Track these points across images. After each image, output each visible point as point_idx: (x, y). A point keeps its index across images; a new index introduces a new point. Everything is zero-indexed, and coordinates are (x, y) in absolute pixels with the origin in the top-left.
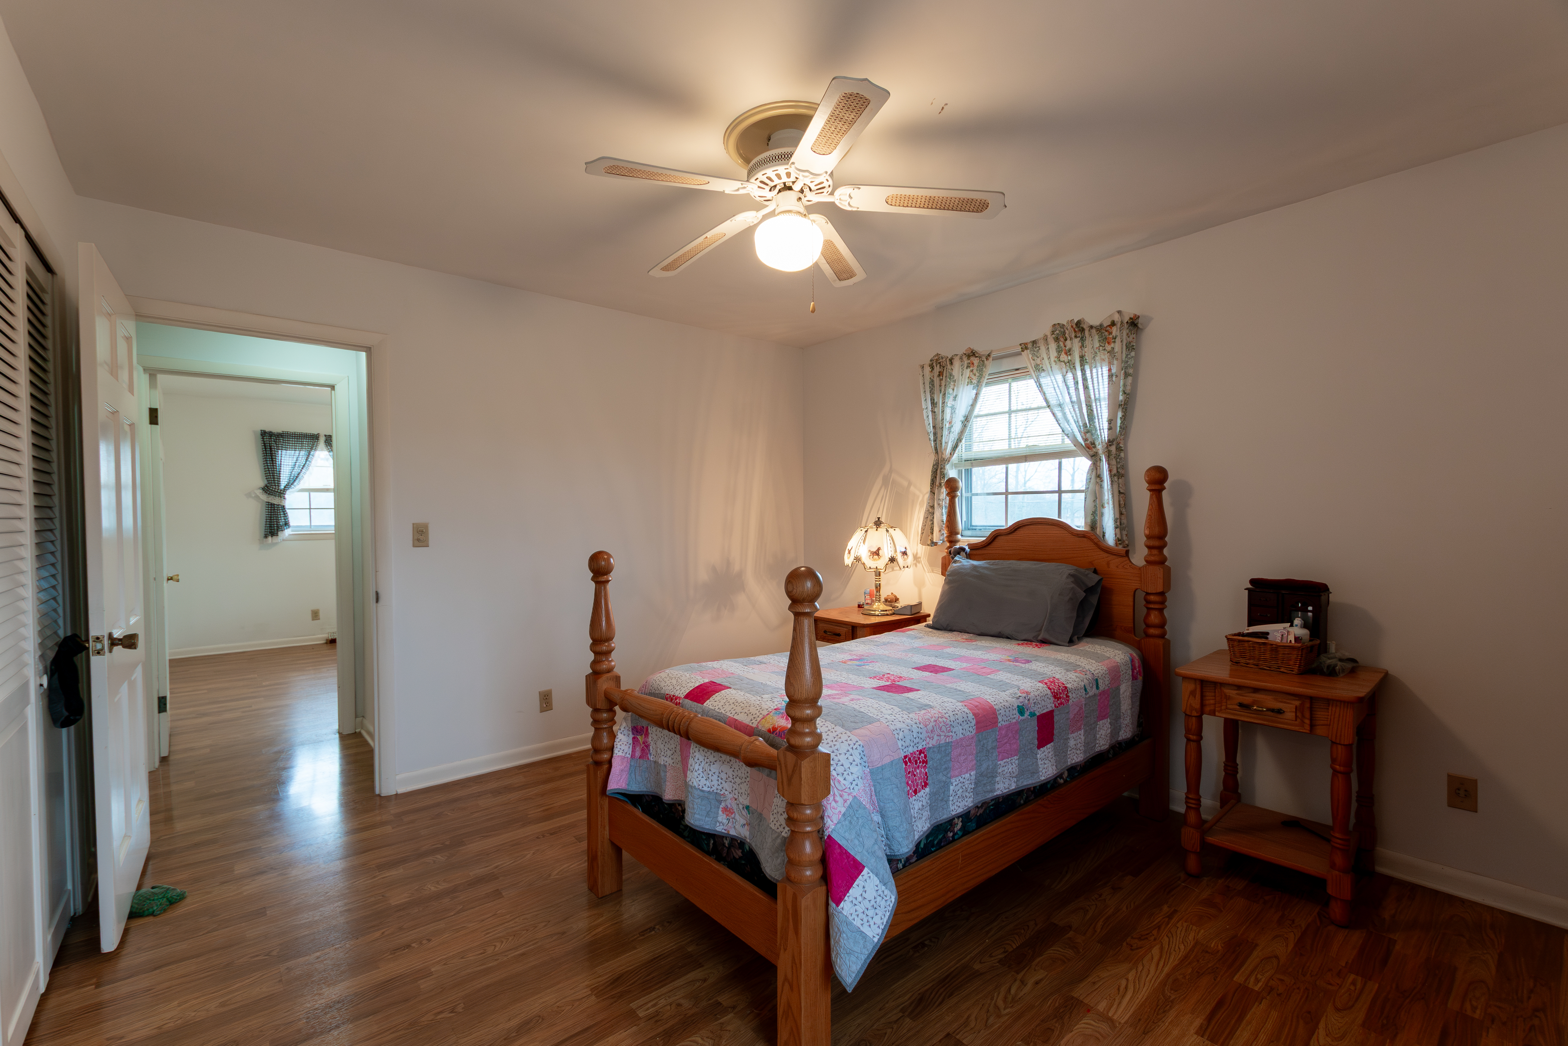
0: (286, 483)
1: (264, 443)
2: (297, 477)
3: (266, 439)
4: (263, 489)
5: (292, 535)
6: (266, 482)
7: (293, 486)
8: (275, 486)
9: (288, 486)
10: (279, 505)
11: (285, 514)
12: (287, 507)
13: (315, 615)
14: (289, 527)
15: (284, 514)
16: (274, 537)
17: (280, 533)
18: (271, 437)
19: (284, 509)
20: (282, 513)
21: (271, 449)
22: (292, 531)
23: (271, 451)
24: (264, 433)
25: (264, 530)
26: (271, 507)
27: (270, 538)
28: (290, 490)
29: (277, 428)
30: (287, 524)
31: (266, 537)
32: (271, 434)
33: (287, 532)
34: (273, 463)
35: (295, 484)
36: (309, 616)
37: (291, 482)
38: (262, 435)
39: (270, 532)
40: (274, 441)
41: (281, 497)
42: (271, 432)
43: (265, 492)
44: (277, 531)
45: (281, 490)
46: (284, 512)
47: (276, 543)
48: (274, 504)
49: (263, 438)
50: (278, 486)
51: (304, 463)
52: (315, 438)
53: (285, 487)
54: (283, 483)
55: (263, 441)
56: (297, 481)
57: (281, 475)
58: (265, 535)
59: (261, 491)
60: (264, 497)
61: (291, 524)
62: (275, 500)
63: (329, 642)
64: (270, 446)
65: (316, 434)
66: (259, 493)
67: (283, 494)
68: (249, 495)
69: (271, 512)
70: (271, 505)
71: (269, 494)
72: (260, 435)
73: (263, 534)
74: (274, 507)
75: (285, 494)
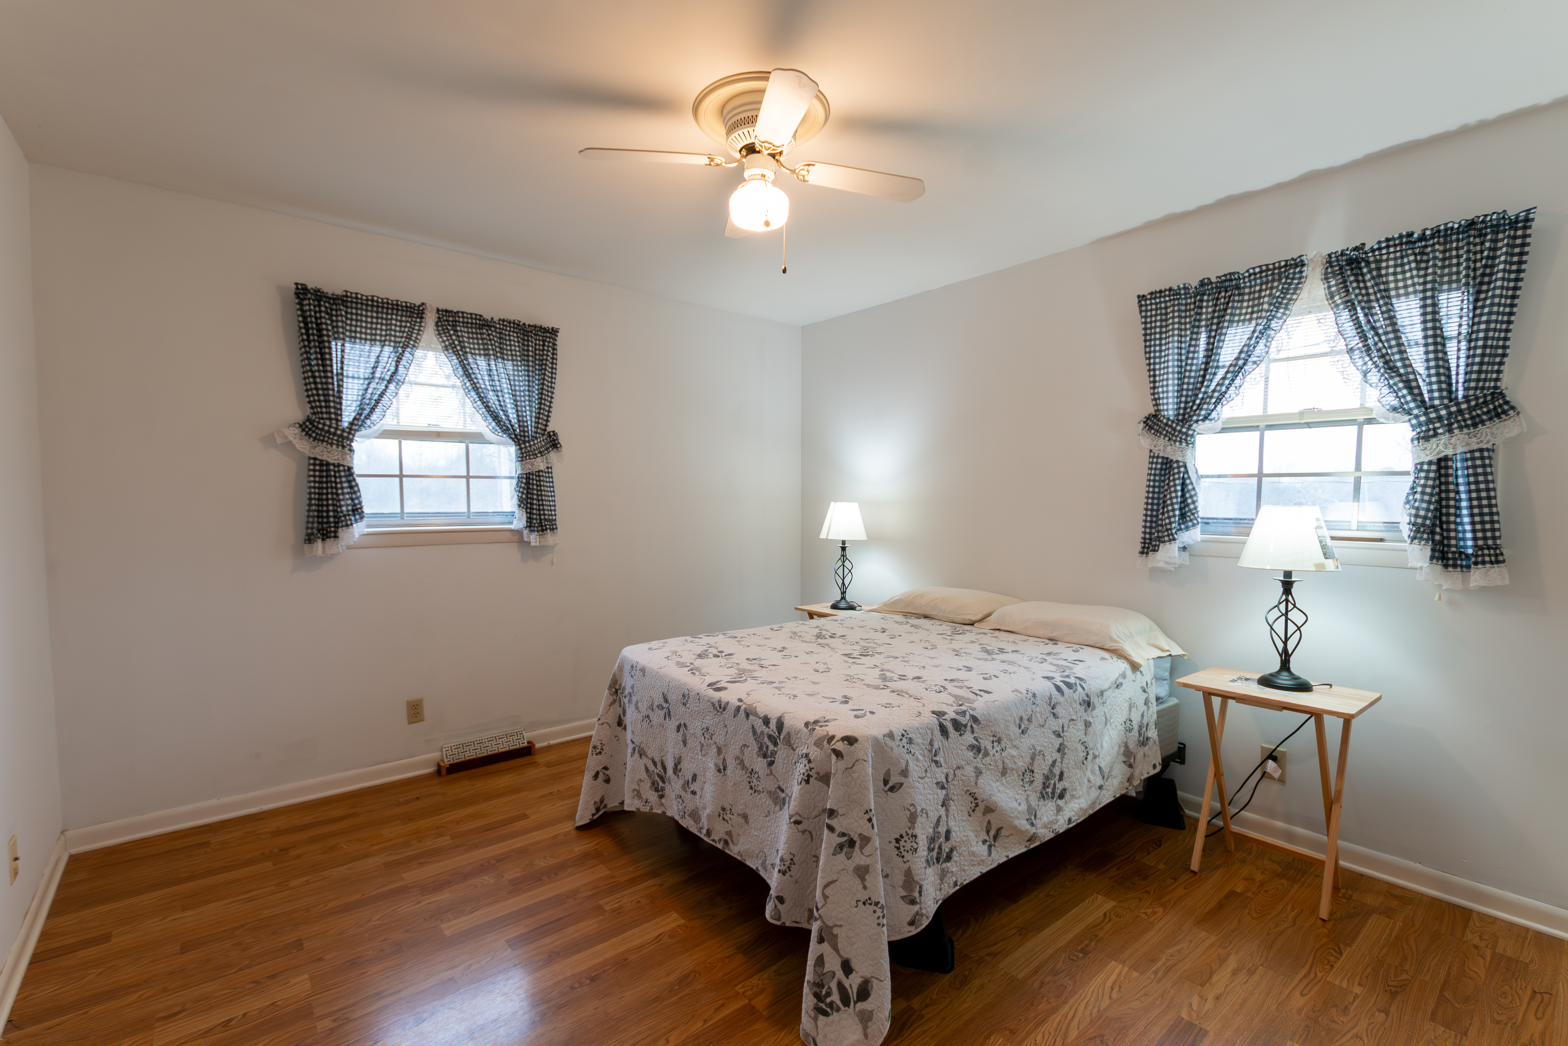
0: (353, 414)
1: (305, 318)
2: (378, 402)
3: (309, 305)
4: (302, 426)
5: (368, 534)
6: (309, 411)
7: (368, 422)
8: (330, 419)
9: (358, 423)
10: (339, 465)
11: (353, 488)
12: (356, 470)
13: (415, 711)
14: (362, 518)
15: (351, 487)
16: (329, 541)
17: (342, 532)
18: (319, 301)
19: (352, 474)
20: (345, 485)
21: (320, 330)
22: (368, 526)
23: (321, 336)
24: (302, 292)
25: (304, 525)
26: (321, 471)
27: (319, 544)
28: (364, 432)
29: (333, 286)
30: (357, 511)
31: (309, 539)
32: (319, 295)
33: (359, 529)
34: (324, 365)
35: (374, 417)
36: (402, 712)
37: (366, 412)
38: (297, 295)
39: (319, 530)
40: (327, 313)
41: (343, 447)
42: (319, 290)
43: (307, 434)
44: (337, 527)
45: (343, 430)
46: (349, 482)
47: (333, 556)
48: (328, 464)
49: (300, 304)
50: (337, 420)
51: (393, 369)
52: (415, 312)
53: (352, 424)
54: (348, 416)
55: (301, 310)
56: (378, 410)
57: (344, 396)
58: (309, 535)
59: (298, 431)
60: (304, 446)
61: (367, 510)
62: (331, 455)
63: (444, 771)
64: (317, 324)
65: (418, 303)
66: (293, 435)
67: (348, 439)
68: (269, 440)
69: (320, 482)
70: (321, 465)
71: (315, 439)
72: (293, 296)
73: (302, 535)
74: (328, 470)
75: (352, 440)
